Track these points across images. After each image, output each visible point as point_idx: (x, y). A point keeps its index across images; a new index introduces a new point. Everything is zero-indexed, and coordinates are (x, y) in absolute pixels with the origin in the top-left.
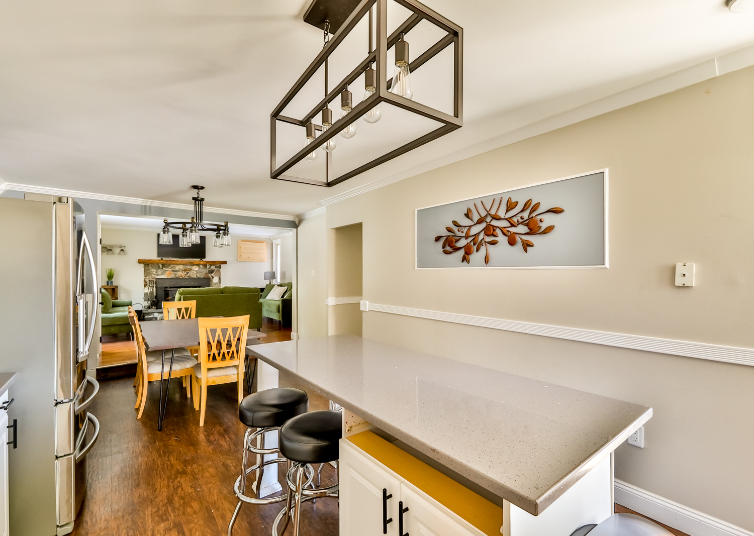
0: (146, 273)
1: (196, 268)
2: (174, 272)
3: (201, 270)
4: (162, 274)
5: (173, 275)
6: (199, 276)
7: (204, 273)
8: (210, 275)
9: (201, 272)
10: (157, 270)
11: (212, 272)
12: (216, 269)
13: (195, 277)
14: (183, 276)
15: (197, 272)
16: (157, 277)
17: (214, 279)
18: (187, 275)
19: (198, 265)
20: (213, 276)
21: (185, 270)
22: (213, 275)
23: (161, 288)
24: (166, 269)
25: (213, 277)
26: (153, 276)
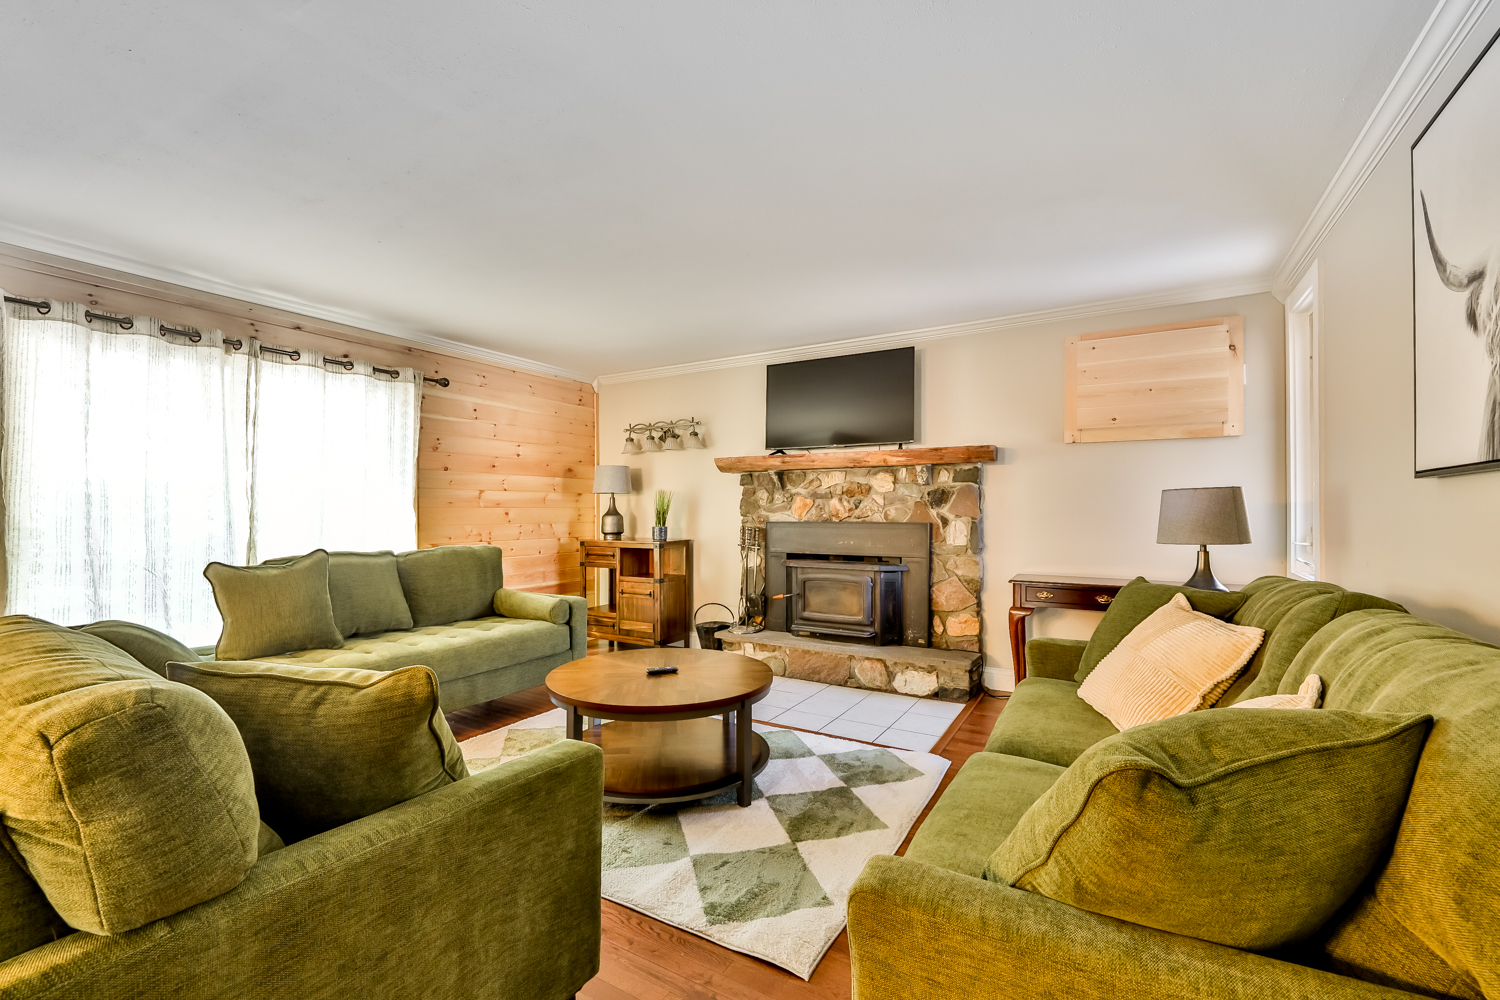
0: (748, 504)
1: (882, 483)
2: (818, 501)
3: (902, 491)
4: (784, 508)
5: (813, 511)
6: (892, 513)
7: (911, 503)
8: (933, 512)
9: (903, 500)
10: (771, 493)
11: (940, 497)
12: (959, 484)
13: (878, 517)
14: (843, 515)
15: (889, 500)
16: (774, 517)
17: (951, 528)
18: (857, 512)
19: (891, 469)
20: (950, 516)
21: (849, 493)
22: (945, 510)
23: (777, 556)
24: (794, 491)
25: (945, 522)
26: (764, 513)
